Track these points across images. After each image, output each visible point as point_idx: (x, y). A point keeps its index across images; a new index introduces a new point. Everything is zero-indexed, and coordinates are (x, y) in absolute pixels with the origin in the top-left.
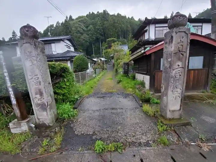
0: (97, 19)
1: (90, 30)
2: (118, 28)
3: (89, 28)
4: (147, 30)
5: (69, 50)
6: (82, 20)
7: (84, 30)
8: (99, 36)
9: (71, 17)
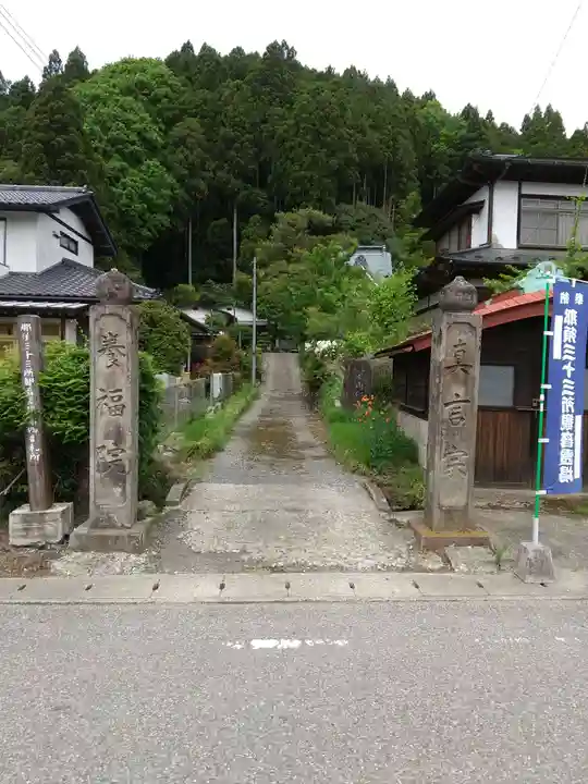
0: (228, 88)
1: (181, 142)
2: (345, 149)
3: (178, 130)
4: (483, 202)
5: (71, 256)
6: (141, 85)
7: (145, 141)
8: (233, 180)
9: (77, 59)
